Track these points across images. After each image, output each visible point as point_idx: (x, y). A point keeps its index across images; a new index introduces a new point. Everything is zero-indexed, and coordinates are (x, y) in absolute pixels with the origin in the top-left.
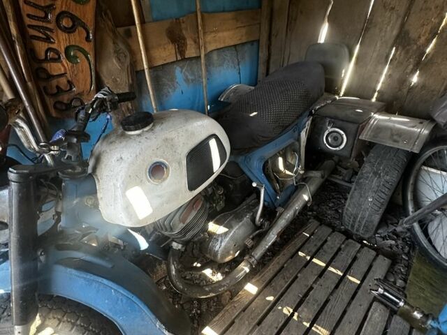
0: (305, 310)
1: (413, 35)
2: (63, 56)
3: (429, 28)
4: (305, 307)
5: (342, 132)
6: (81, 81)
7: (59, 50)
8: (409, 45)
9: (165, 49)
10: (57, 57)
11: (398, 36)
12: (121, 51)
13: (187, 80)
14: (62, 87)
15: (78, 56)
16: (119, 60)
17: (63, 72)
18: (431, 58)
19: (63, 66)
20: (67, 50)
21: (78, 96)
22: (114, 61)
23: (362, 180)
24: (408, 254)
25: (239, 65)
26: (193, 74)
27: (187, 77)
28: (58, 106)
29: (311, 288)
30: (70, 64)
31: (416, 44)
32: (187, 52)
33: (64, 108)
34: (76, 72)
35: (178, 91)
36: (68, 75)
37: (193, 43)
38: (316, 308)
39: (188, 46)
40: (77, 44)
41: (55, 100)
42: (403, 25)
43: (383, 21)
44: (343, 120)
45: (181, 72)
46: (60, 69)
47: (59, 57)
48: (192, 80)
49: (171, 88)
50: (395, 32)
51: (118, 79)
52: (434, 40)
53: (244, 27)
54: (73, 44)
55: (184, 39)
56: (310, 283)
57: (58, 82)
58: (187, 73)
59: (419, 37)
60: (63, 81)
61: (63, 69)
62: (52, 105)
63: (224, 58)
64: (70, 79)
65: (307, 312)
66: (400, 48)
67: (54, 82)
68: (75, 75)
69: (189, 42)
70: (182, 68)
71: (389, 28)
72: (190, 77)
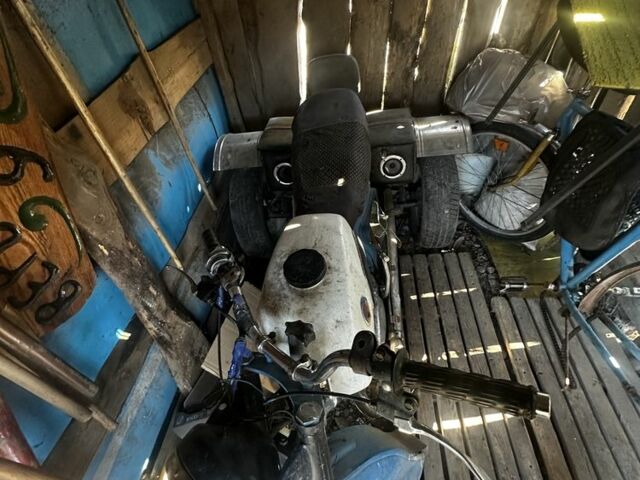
0: (452, 341)
1: (405, 26)
2: (19, 227)
3: (417, 17)
4: (450, 339)
5: (399, 158)
6: (61, 251)
7: (9, 220)
8: (403, 38)
9: (128, 132)
10: (9, 235)
11: (390, 30)
12: (85, 170)
13: (167, 164)
14: (38, 280)
15: (42, 213)
16: (90, 183)
17: (30, 255)
18: (427, 49)
19: (26, 243)
20: (22, 214)
21: (67, 279)
22: (85, 190)
23: (431, 197)
24: (478, 242)
25: (206, 109)
26: (170, 151)
27: (165, 159)
28: (43, 314)
29: (440, 320)
30: (36, 235)
31: (408, 36)
32: (154, 124)
33: (53, 310)
34: (48, 243)
35: (165, 185)
36: (40, 255)
37: (155, 105)
38: (457, 333)
39: (152, 113)
40: (34, 195)
41: (36, 307)
42: (391, 18)
43: (370, 16)
44: (396, 145)
45: (156, 155)
46: (23, 253)
47: (15, 232)
48: (173, 160)
49: (156, 187)
50: (386, 27)
51: (102, 216)
52: (424, 30)
53: (194, 51)
54: (29, 197)
55: (143, 104)
56: (437, 316)
57: (29, 276)
58: (163, 153)
59: (411, 28)
60: (35, 269)
61: (27, 249)
62: (34, 319)
63: (190, 108)
64: (44, 259)
65: (454, 341)
66: (395, 44)
67: (23, 281)
68: (50, 248)
69: (151, 106)
70: (154, 149)
71: (378, 23)
72: (168, 157)
